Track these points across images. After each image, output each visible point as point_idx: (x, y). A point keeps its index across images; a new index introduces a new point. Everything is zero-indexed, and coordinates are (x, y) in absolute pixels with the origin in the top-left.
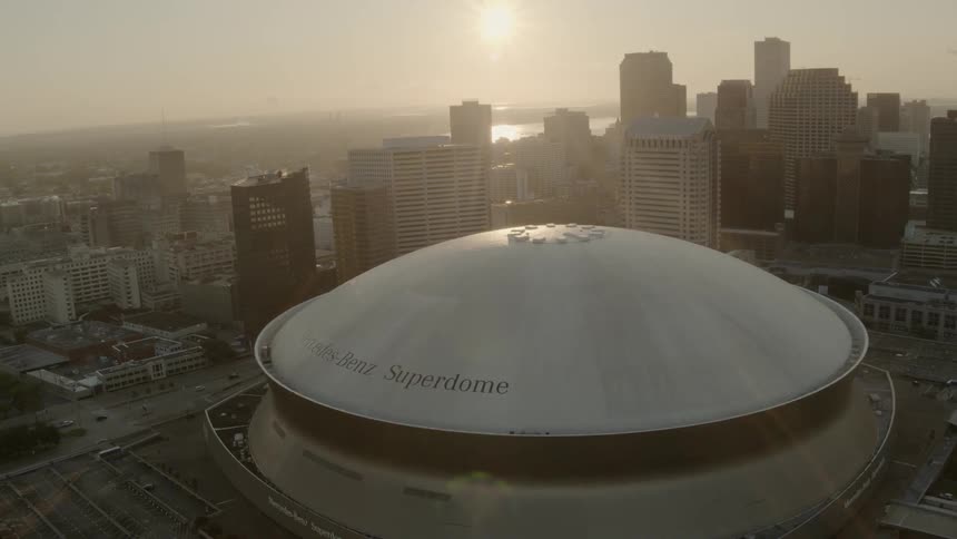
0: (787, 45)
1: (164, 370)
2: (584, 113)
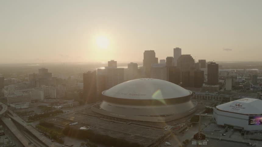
0: (181, 49)
2: (137, 64)
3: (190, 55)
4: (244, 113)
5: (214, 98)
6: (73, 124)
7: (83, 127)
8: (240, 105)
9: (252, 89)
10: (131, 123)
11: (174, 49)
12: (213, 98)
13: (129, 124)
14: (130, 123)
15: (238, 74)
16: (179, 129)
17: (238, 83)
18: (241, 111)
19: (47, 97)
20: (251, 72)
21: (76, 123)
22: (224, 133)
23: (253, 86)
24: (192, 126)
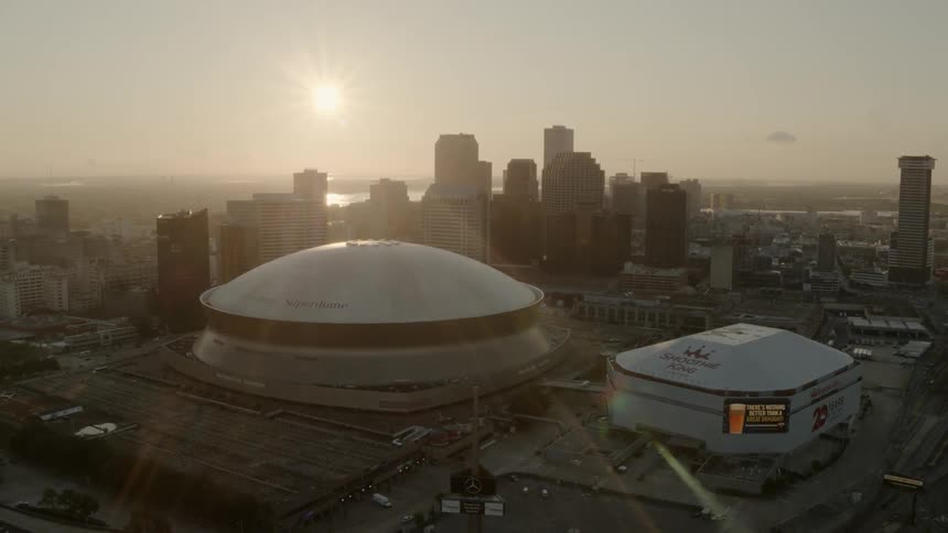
0: (571, 132)
1: (110, 339)
2: (403, 182)
3: (589, 154)
4: (710, 386)
5: (650, 320)
6: (61, 414)
7: (91, 425)
8: (702, 353)
9: (807, 287)
10: (283, 415)
11: (546, 131)
12: (647, 318)
13: (272, 418)
14: (280, 411)
15: (782, 229)
16: (451, 442)
17: (765, 263)
18: (701, 376)
19: (33, 308)
20: (836, 221)
21: (76, 410)
22: (622, 465)
23: (812, 274)
24: (513, 430)
